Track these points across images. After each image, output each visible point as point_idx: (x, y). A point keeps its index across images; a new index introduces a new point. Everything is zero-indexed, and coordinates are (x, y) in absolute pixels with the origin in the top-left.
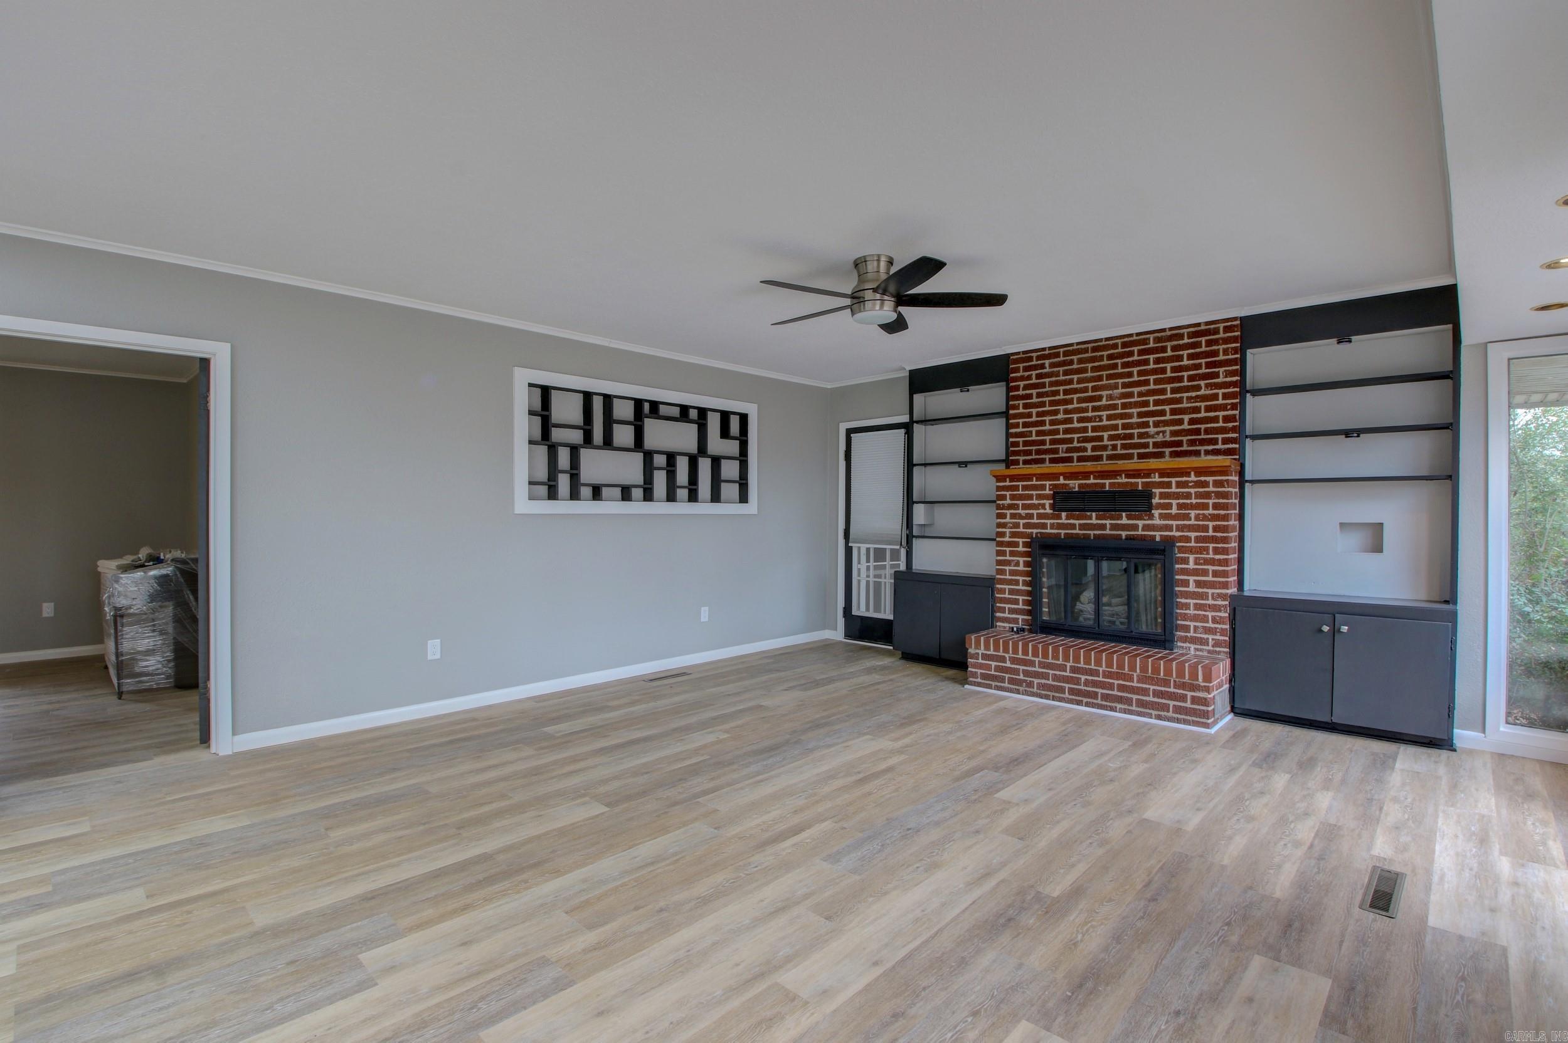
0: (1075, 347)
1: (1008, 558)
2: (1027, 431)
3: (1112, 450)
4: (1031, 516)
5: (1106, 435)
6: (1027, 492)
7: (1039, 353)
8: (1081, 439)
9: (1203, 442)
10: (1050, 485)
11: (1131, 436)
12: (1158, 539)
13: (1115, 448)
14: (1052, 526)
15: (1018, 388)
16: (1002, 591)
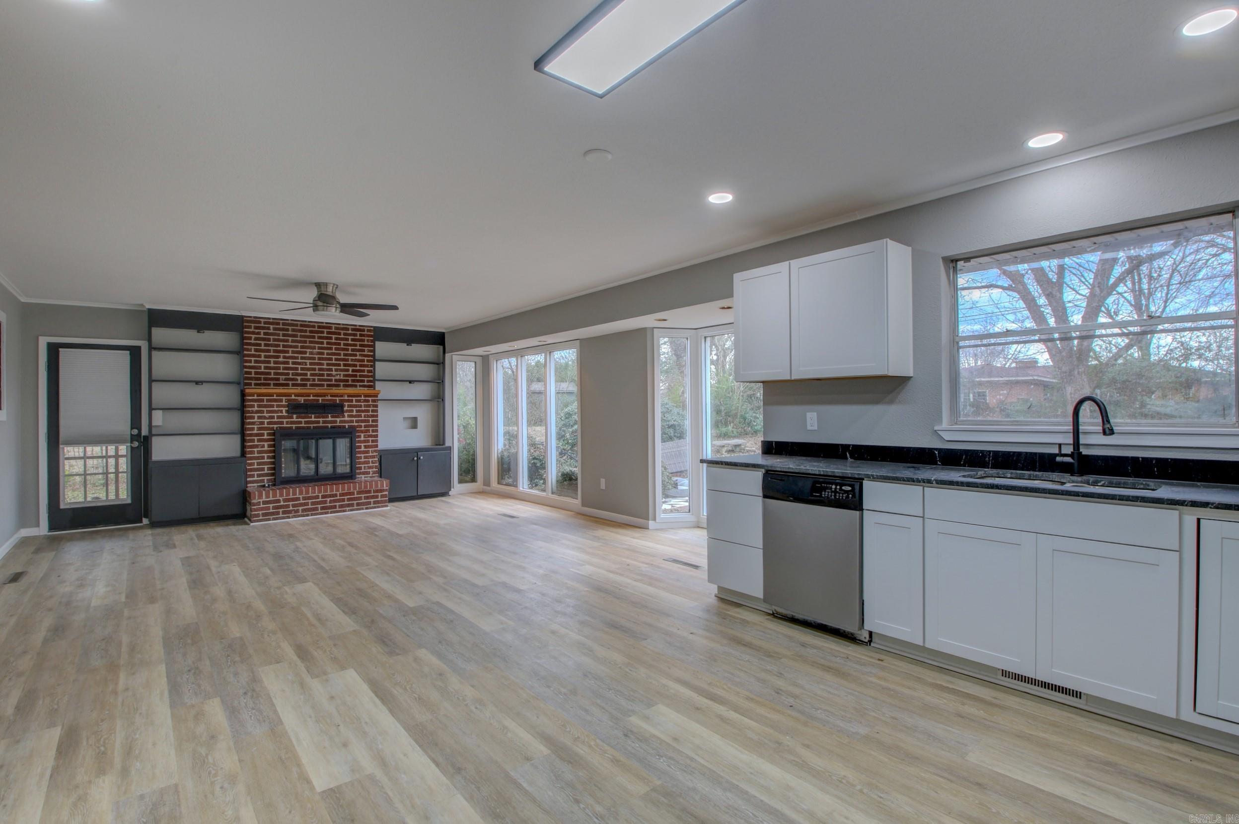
0: (290, 322)
1: (256, 443)
2: (257, 366)
3: (312, 382)
4: (273, 417)
5: (309, 373)
6: (270, 404)
7: (265, 320)
8: (294, 374)
9: (358, 381)
10: (286, 399)
11: (323, 375)
12: (347, 427)
13: (314, 380)
14: (287, 423)
15: (250, 338)
16: (253, 464)
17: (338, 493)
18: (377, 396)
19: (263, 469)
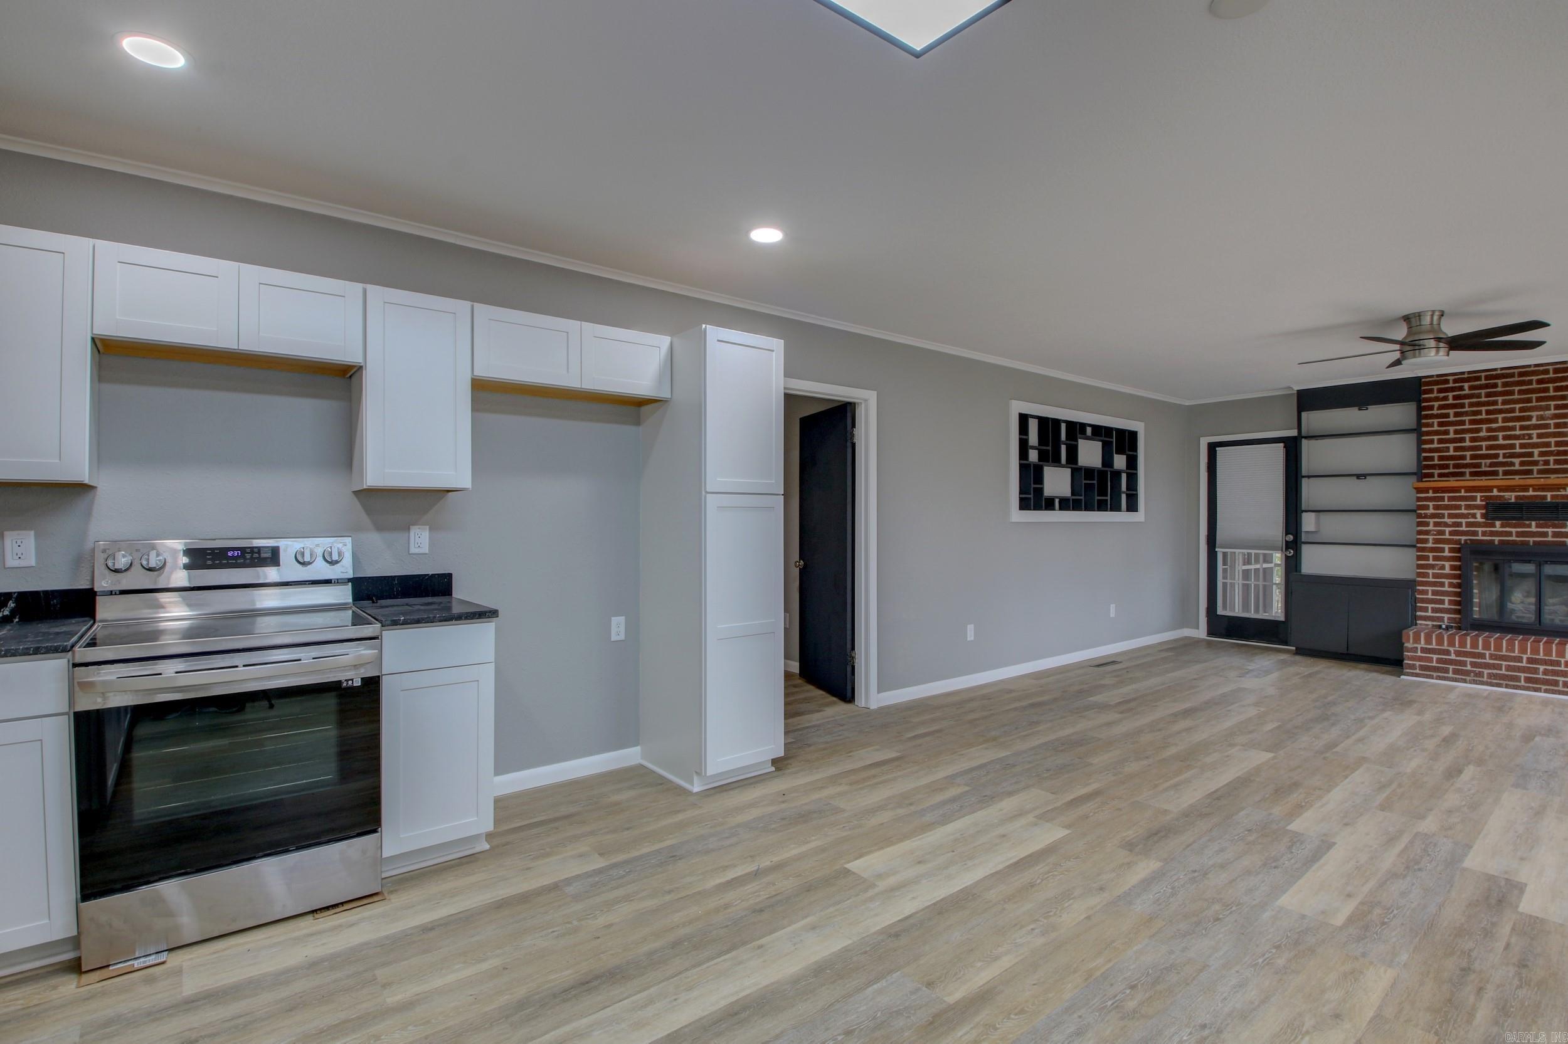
1: (1431, 562)
2: (1443, 447)
4: (1458, 525)
6: (1453, 503)
7: (1456, 377)
8: (1507, 455)
10: (1481, 497)
14: (1484, 533)
15: (1431, 408)
16: (1425, 592)
17: (1562, 660)
19: (1442, 602)
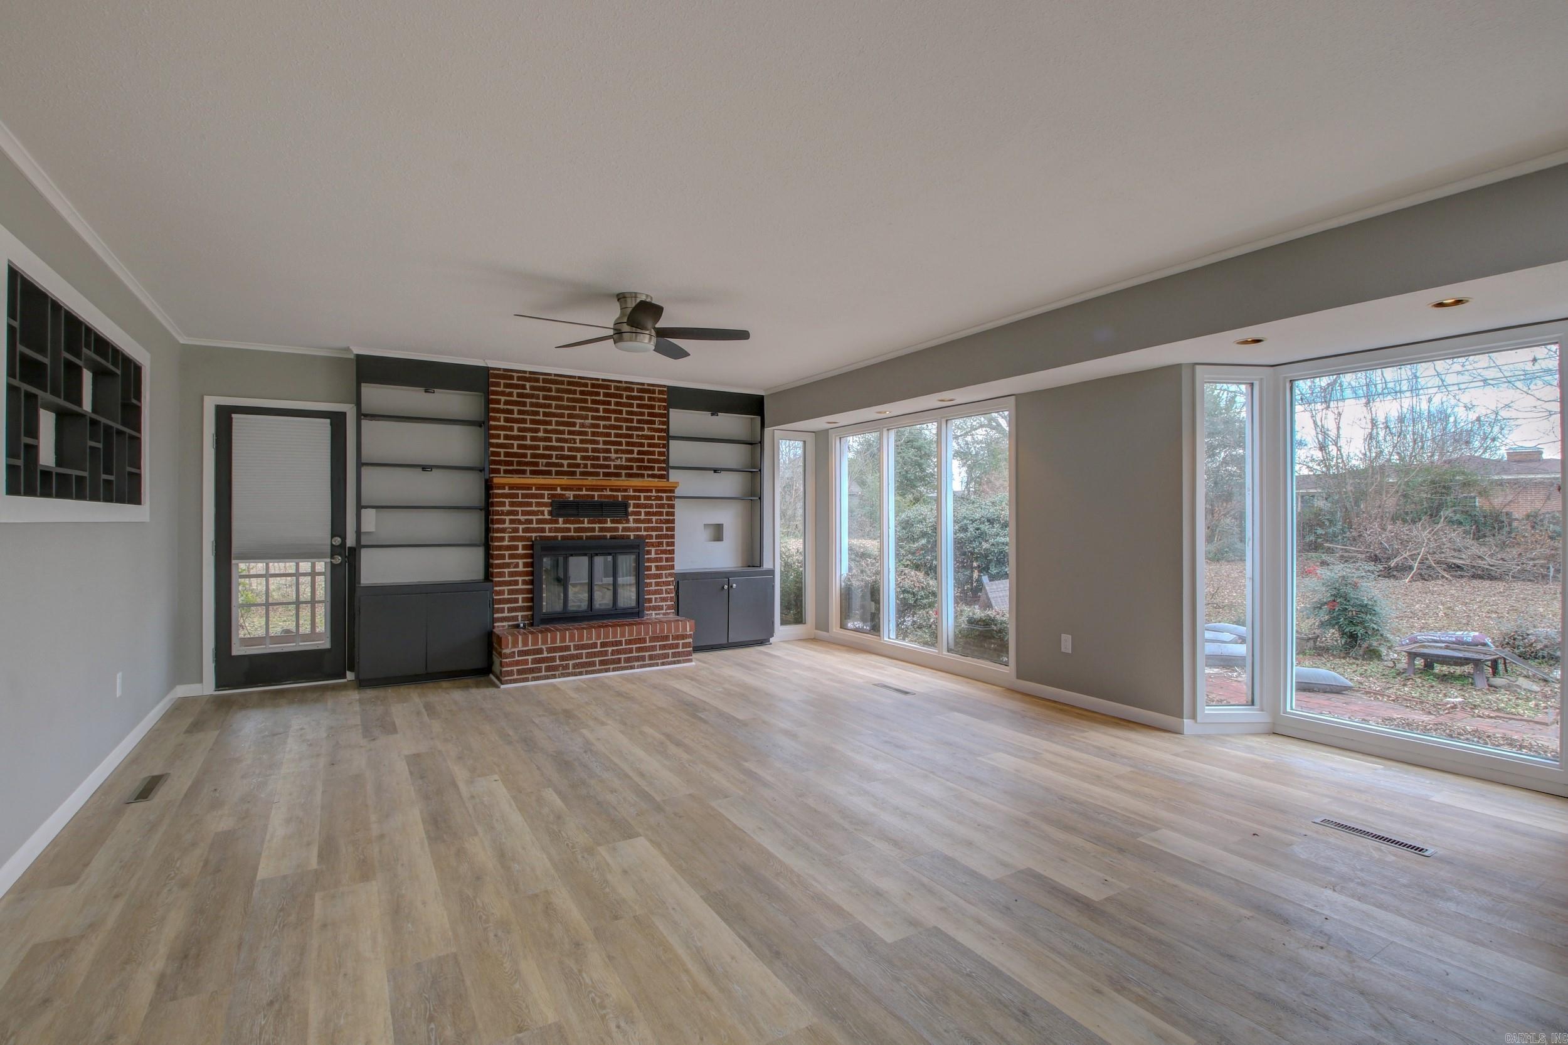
0: (553, 377)
1: (507, 561)
2: (508, 443)
3: (584, 468)
4: (530, 522)
5: (579, 455)
6: (526, 500)
7: (520, 375)
8: (559, 456)
9: (646, 468)
11: (598, 458)
12: (632, 538)
13: (586, 466)
14: (550, 530)
15: (498, 402)
16: (501, 593)
17: (623, 639)
18: (672, 491)
19: (516, 601)
